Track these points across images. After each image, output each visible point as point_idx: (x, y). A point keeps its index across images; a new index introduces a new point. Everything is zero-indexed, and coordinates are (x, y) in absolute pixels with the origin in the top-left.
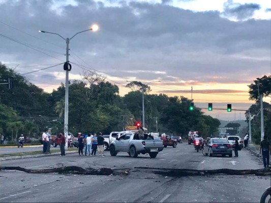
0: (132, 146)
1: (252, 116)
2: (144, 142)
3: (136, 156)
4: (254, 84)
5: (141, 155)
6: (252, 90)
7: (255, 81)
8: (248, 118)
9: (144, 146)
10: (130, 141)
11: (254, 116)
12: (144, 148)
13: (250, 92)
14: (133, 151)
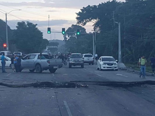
0: (38, 64)
1: (69, 37)
2: (49, 61)
3: (41, 72)
4: (81, 11)
5: (45, 71)
6: (79, 16)
7: (81, 10)
8: (65, 38)
9: (49, 64)
10: (35, 60)
11: (70, 36)
12: (49, 65)
13: (77, 18)
14: (38, 67)
